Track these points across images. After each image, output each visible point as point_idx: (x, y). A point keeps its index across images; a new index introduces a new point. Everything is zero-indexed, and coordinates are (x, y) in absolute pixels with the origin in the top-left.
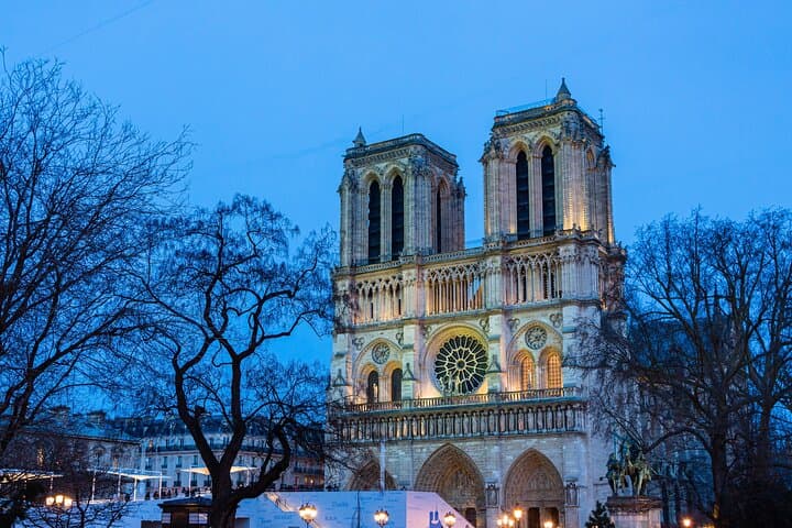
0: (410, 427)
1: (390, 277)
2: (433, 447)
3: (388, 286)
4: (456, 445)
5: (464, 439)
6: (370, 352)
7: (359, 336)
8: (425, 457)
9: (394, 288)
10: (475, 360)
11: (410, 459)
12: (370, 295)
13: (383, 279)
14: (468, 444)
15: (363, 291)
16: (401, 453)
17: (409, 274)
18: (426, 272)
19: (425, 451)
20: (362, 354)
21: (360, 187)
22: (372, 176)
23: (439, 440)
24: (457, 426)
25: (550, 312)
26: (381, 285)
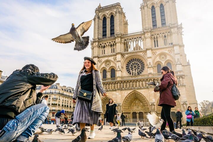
0: (120, 86)
1: (111, 42)
2: (129, 92)
3: (110, 44)
4: (138, 91)
5: (141, 89)
6: (104, 64)
7: (100, 59)
8: (126, 95)
9: (112, 44)
10: (140, 65)
11: (121, 96)
12: (104, 47)
13: (109, 42)
14: (142, 90)
15: (102, 46)
16: (117, 94)
17: (118, 40)
18: (123, 40)
19: (126, 93)
20: (101, 65)
21: (100, 18)
22: (104, 15)
23: (131, 89)
24: (138, 85)
25: (168, 49)
26: (107, 44)
